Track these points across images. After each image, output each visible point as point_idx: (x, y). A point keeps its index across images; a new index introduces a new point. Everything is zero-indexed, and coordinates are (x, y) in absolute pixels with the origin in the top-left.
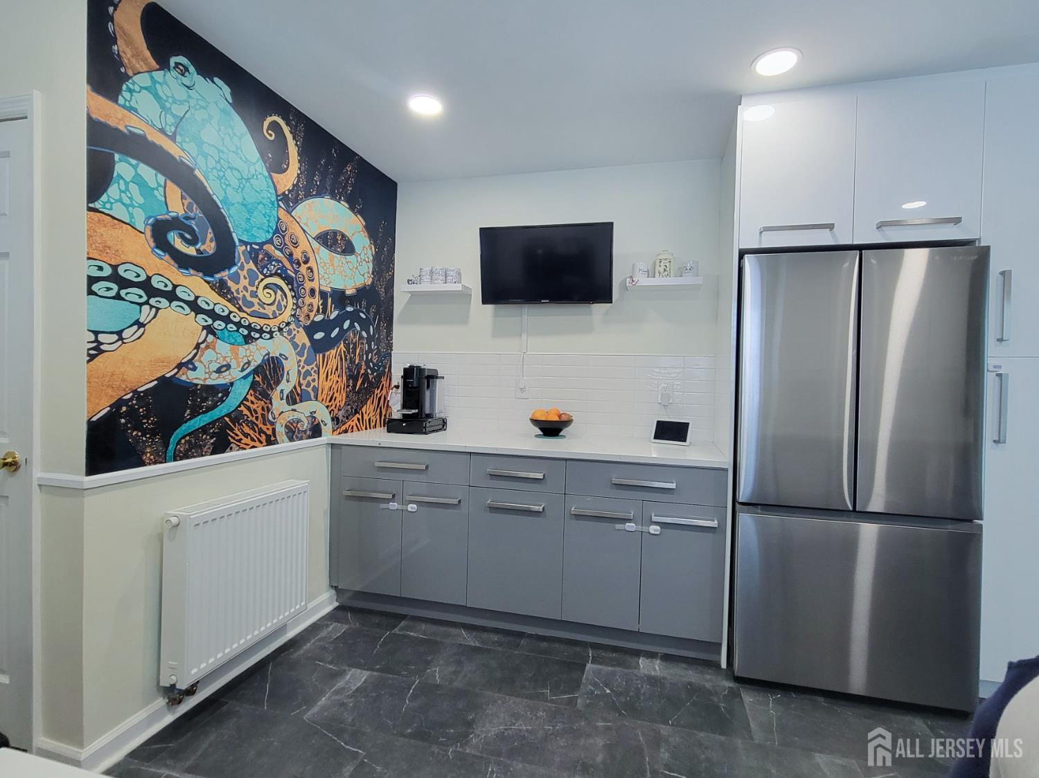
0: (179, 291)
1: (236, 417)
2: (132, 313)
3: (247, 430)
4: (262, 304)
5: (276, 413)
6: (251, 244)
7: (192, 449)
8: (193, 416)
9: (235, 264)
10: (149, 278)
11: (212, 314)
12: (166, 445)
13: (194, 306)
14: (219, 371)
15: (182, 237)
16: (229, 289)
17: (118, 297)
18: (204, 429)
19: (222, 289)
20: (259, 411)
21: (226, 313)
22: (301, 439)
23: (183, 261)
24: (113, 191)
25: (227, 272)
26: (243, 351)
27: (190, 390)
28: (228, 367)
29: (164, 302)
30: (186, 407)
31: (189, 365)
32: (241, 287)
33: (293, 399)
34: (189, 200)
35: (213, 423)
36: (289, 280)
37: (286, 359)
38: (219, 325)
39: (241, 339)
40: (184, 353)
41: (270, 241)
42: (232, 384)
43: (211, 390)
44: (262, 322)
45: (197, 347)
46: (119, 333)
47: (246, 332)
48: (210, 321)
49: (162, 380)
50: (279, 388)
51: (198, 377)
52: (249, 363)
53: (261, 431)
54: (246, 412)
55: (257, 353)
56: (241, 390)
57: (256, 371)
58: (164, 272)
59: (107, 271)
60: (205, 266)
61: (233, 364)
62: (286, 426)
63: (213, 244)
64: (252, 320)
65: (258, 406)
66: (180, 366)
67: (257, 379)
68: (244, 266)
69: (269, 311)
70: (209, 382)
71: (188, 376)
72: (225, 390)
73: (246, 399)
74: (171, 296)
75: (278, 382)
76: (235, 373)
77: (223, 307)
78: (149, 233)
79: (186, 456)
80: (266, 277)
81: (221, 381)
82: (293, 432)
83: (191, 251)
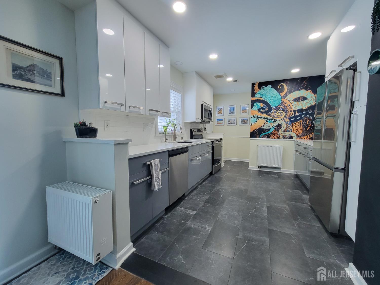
0: (262, 117)
1: (271, 133)
2: (255, 120)
3: (273, 136)
4: (277, 116)
5: (280, 134)
6: (275, 107)
7: (264, 137)
8: (263, 133)
9: (271, 111)
10: (258, 116)
11: (267, 119)
12: (260, 136)
13: (264, 118)
14: (268, 127)
15: (263, 110)
16: (270, 115)
17: (254, 119)
18: (265, 135)
19: (269, 115)
20: (276, 133)
21: (270, 118)
22: (287, 139)
23: (262, 113)
24: (254, 107)
25: (270, 112)
26: (273, 124)
27: (263, 129)
28: (270, 126)
29: (260, 118)
30: (262, 131)
31: (263, 126)
32: (273, 114)
33: (284, 131)
34: (264, 104)
35: (267, 134)
36: (284, 110)
37: (283, 124)
38: (268, 120)
39: (272, 122)
40: (263, 124)
41: (280, 105)
42: (270, 129)
43: (267, 129)
44: (277, 119)
45: (264, 124)
46: (254, 123)
47: (273, 121)
48: (267, 120)
49: (259, 128)
50: (281, 129)
51: (264, 128)
52: (274, 125)
53: (276, 136)
54: (273, 133)
55: (276, 124)
56: (272, 129)
57: (276, 127)
58: (260, 115)
59: (253, 116)
60: (266, 112)
61: (271, 126)
62: (282, 136)
63: (268, 109)
64: (275, 119)
65: (276, 132)
66: (262, 126)
67: (276, 128)
68: (273, 110)
69: (279, 117)
70: (266, 128)
71: (263, 128)
72: (269, 130)
73: (273, 131)
74: (261, 117)
75: (281, 128)
76: (271, 127)
77: (269, 117)
78: (258, 110)
79: (262, 138)
80: (278, 111)
81: (268, 128)
82: (284, 137)
83: (264, 111)
